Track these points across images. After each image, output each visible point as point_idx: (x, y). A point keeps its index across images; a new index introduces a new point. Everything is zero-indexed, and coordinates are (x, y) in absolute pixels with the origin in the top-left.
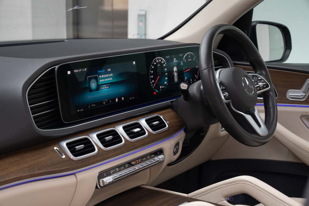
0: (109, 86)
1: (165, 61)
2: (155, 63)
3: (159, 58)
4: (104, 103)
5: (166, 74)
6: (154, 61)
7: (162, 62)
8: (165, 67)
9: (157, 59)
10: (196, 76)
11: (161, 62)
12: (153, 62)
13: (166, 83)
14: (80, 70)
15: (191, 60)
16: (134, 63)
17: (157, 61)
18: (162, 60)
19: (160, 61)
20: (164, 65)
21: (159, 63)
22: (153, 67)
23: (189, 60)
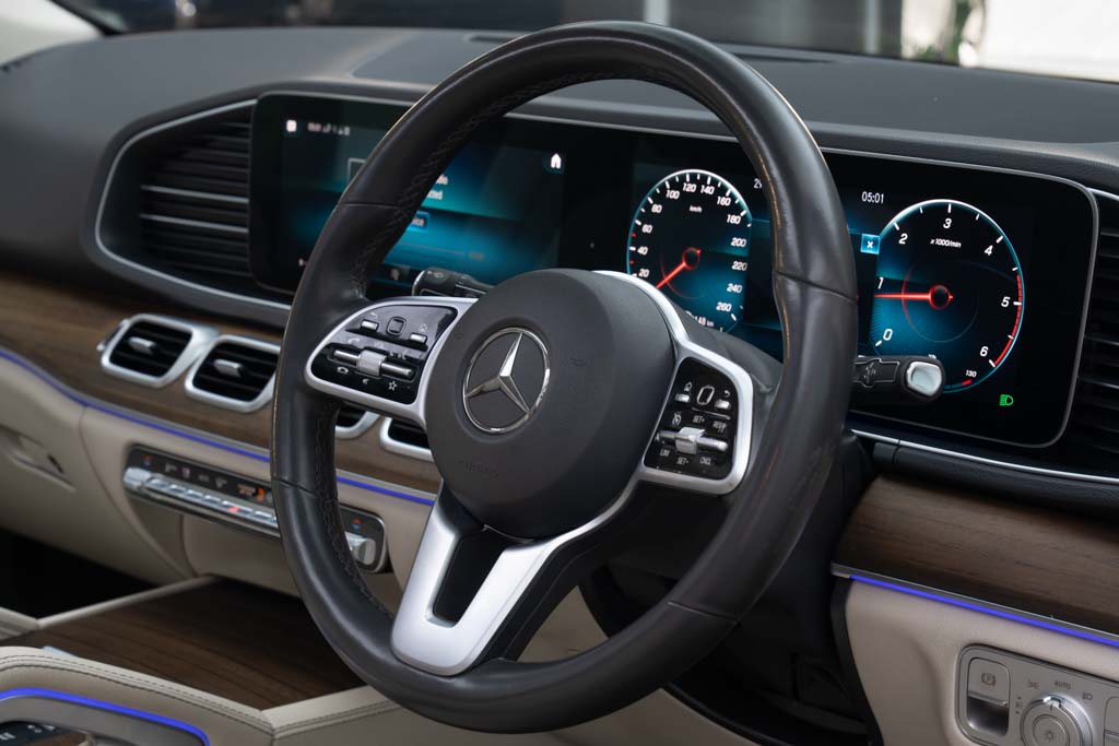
0: (425, 223)
1: (740, 199)
2: (674, 195)
3: (704, 178)
4: (395, 274)
5: (738, 266)
6: (672, 181)
7: (724, 201)
8: (738, 230)
9: (691, 175)
10: (984, 351)
11: (714, 198)
12: (663, 188)
13: (724, 307)
14: (328, 129)
15: (957, 244)
16: (556, 161)
17: (691, 188)
18: (721, 191)
19: (709, 190)
20: (734, 219)
21: (698, 198)
22: (657, 209)
23: (941, 242)
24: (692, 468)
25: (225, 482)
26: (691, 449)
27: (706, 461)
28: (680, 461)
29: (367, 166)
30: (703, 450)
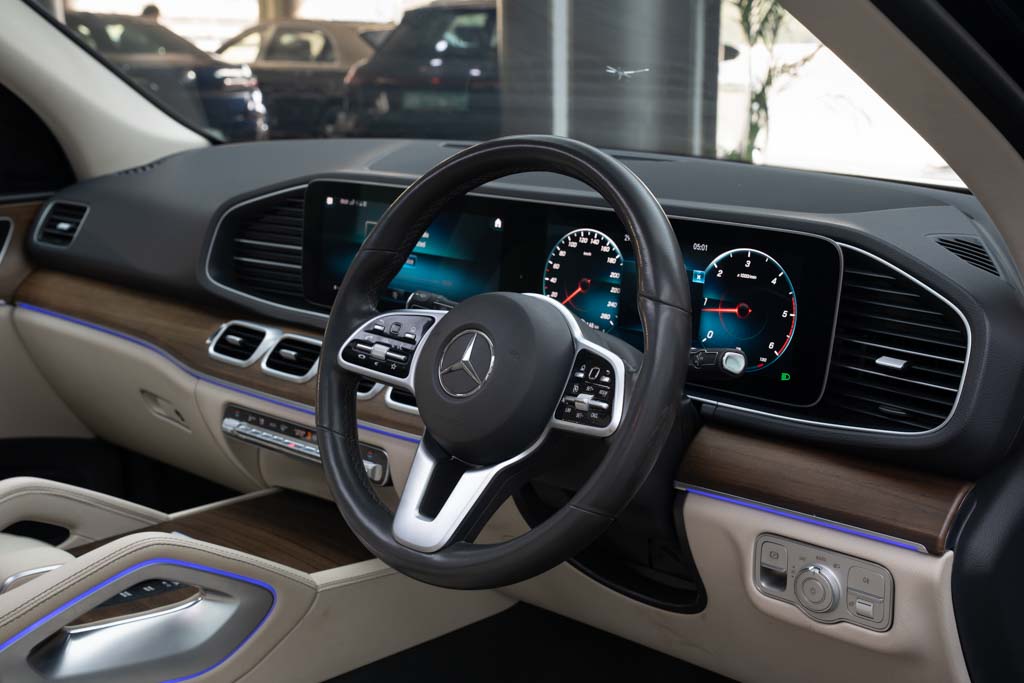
0: (414, 262)
1: (616, 247)
2: (573, 245)
3: (593, 234)
4: (395, 295)
5: (614, 290)
6: (572, 236)
7: (605, 249)
8: (615, 268)
9: (584, 232)
10: (771, 345)
11: (599, 246)
12: (566, 240)
13: (605, 316)
14: (353, 203)
15: (754, 277)
16: (498, 223)
17: (584, 240)
18: (604, 242)
19: (596, 242)
20: (612, 261)
21: (588, 247)
22: (562, 254)
23: (744, 276)
24: (585, 420)
25: (286, 427)
26: (586, 408)
27: (594, 415)
28: (578, 415)
29: (379, 225)
30: (593, 408)
